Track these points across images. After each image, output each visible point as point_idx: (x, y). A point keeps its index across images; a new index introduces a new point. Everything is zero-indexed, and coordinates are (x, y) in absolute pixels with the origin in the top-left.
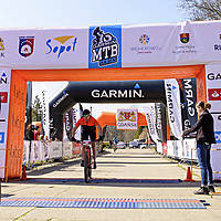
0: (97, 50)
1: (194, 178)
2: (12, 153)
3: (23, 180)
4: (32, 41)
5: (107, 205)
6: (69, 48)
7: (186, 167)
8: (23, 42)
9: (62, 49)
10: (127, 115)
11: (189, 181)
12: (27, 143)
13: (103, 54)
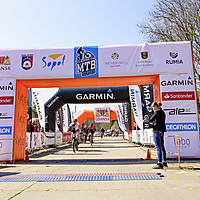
0: (80, 64)
1: (152, 157)
4: (32, 58)
5: (90, 178)
6: (59, 63)
7: (146, 149)
8: (24, 59)
9: (54, 64)
10: (102, 112)
11: (149, 159)
12: (28, 134)
13: (85, 67)
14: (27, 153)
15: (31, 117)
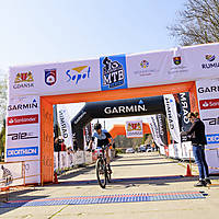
1: (193, 173)
2: (45, 163)
3: (56, 183)
4: (55, 72)
5: (125, 200)
7: (186, 164)
8: (47, 73)
9: (79, 76)
10: (134, 126)
11: (189, 176)
12: (56, 154)
13: (112, 78)
14: (56, 174)
15: (57, 136)
